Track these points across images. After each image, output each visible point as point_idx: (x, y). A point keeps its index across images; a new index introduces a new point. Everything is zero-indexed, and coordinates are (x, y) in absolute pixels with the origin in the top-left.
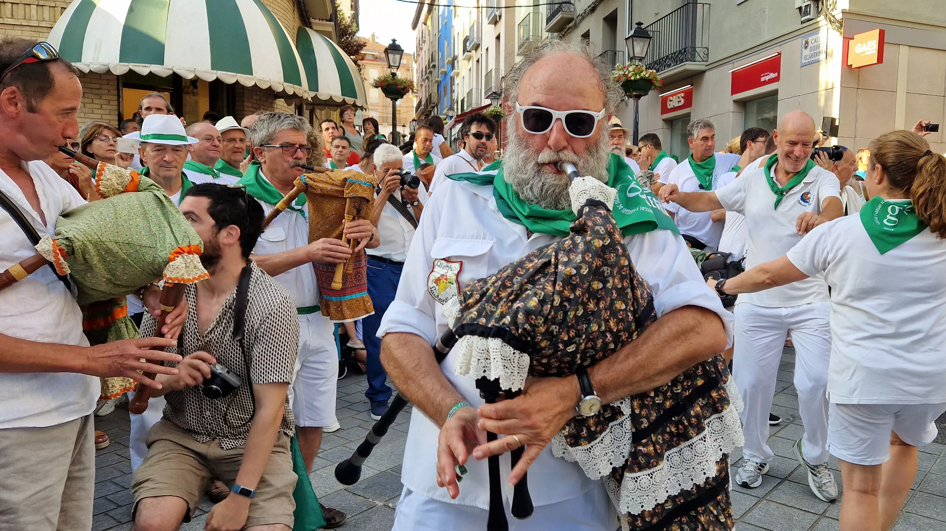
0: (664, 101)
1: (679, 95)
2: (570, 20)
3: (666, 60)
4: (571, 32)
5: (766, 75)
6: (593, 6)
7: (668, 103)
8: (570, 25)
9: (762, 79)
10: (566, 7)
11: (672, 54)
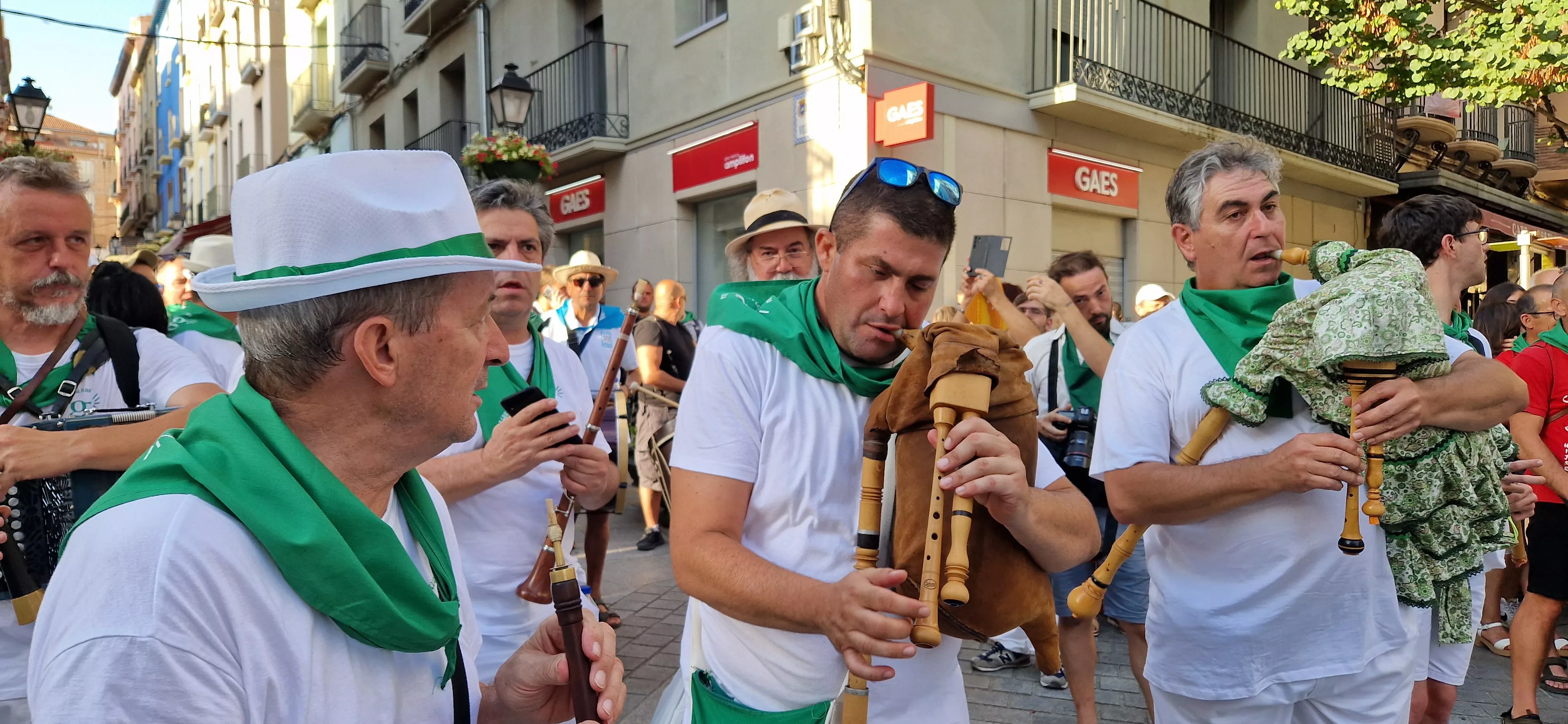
0: (556, 201)
1: (581, 193)
2: (384, 74)
3: (556, 134)
4: (384, 94)
5: (735, 159)
6: (421, 51)
7: (563, 205)
8: (384, 81)
9: (728, 166)
10: (375, 54)
11: (567, 124)
